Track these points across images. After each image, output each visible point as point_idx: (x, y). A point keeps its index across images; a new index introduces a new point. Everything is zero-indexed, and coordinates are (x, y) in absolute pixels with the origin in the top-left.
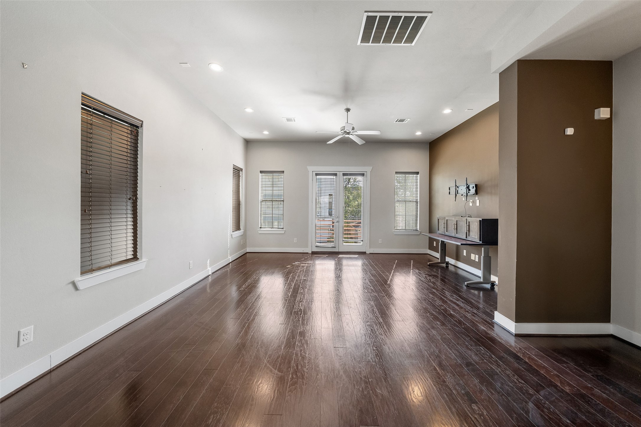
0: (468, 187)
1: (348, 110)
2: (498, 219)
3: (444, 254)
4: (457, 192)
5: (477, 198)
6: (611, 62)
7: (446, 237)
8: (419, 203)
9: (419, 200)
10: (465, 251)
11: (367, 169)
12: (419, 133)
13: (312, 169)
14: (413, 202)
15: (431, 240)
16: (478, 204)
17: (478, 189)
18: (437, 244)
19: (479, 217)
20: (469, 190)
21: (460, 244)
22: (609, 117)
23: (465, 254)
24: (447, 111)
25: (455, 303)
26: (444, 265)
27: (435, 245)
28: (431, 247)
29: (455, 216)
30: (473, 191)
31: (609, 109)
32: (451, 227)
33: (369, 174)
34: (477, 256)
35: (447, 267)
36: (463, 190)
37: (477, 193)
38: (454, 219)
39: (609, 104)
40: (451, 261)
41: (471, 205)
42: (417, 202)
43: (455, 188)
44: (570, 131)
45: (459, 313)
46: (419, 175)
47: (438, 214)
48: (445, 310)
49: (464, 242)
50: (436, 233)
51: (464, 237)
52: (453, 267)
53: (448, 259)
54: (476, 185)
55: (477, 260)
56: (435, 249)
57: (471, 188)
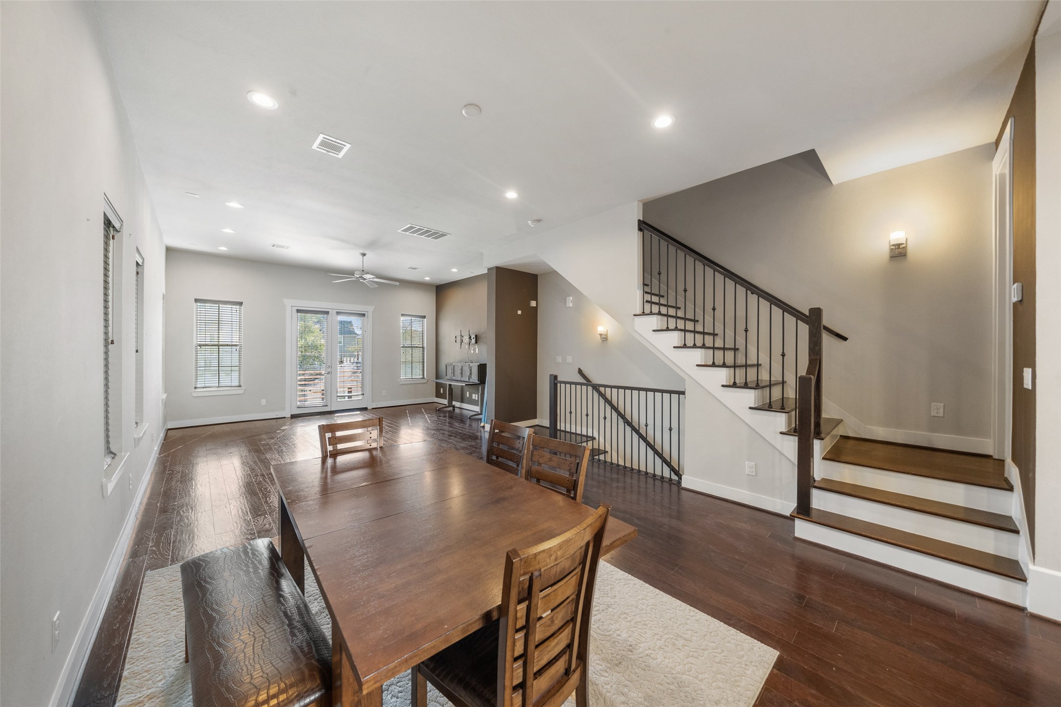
0: (470, 338)
1: (364, 255)
2: (486, 364)
3: (451, 399)
4: (462, 341)
5: (476, 347)
6: (537, 275)
7: (453, 381)
8: (425, 349)
9: (425, 346)
10: (468, 393)
11: (369, 309)
12: (427, 279)
13: (291, 304)
14: (420, 347)
15: (438, 386)
16: (477, 352)
17: (477, 338)
18: (445, 391)
19: (478, 363)
20: (471, 340)
21: (464, 385)
22: (535, 306)
23: (468, 396)
24: (454, 270)
25: (462, 428)
26: (451, 409)
27: (442, 392)
28: (438, 395)
29: (460, 362)
30: (473, 341)
31: (535, 302)
32: (458, 372)
33: (370, 314)
34: (477, 395)
35: (454, 410)
36: (466, 339)
37: (476, 342)
38: (459, 365)
39: (536, 299)
40: (456, 404)
41: (472, 352)
42: (423, 347)
43: (460, 337)
44: (519, 312)
45: (464, 431)
46: (425, 320)
47: (445, 360)
48: (456, 432)
49: (468, 383)
50: (444, 379)
51: (467, 380)
52: (458, 409)
53: (454, 403)
54: (476, 336)
55: (477, 399)
56: (442, 396)
57: (472, 339)
